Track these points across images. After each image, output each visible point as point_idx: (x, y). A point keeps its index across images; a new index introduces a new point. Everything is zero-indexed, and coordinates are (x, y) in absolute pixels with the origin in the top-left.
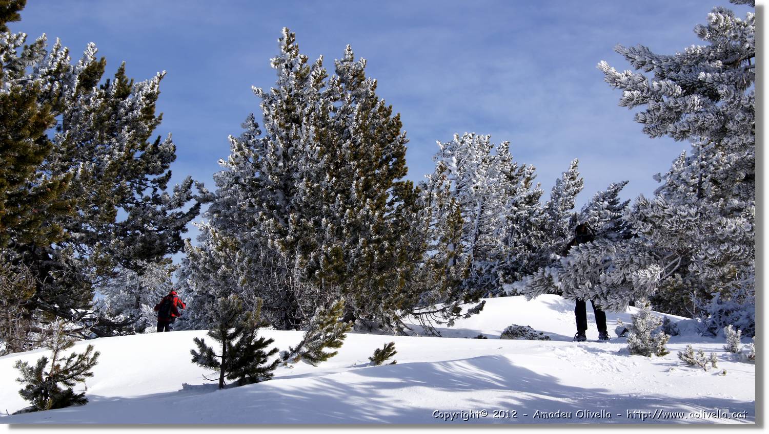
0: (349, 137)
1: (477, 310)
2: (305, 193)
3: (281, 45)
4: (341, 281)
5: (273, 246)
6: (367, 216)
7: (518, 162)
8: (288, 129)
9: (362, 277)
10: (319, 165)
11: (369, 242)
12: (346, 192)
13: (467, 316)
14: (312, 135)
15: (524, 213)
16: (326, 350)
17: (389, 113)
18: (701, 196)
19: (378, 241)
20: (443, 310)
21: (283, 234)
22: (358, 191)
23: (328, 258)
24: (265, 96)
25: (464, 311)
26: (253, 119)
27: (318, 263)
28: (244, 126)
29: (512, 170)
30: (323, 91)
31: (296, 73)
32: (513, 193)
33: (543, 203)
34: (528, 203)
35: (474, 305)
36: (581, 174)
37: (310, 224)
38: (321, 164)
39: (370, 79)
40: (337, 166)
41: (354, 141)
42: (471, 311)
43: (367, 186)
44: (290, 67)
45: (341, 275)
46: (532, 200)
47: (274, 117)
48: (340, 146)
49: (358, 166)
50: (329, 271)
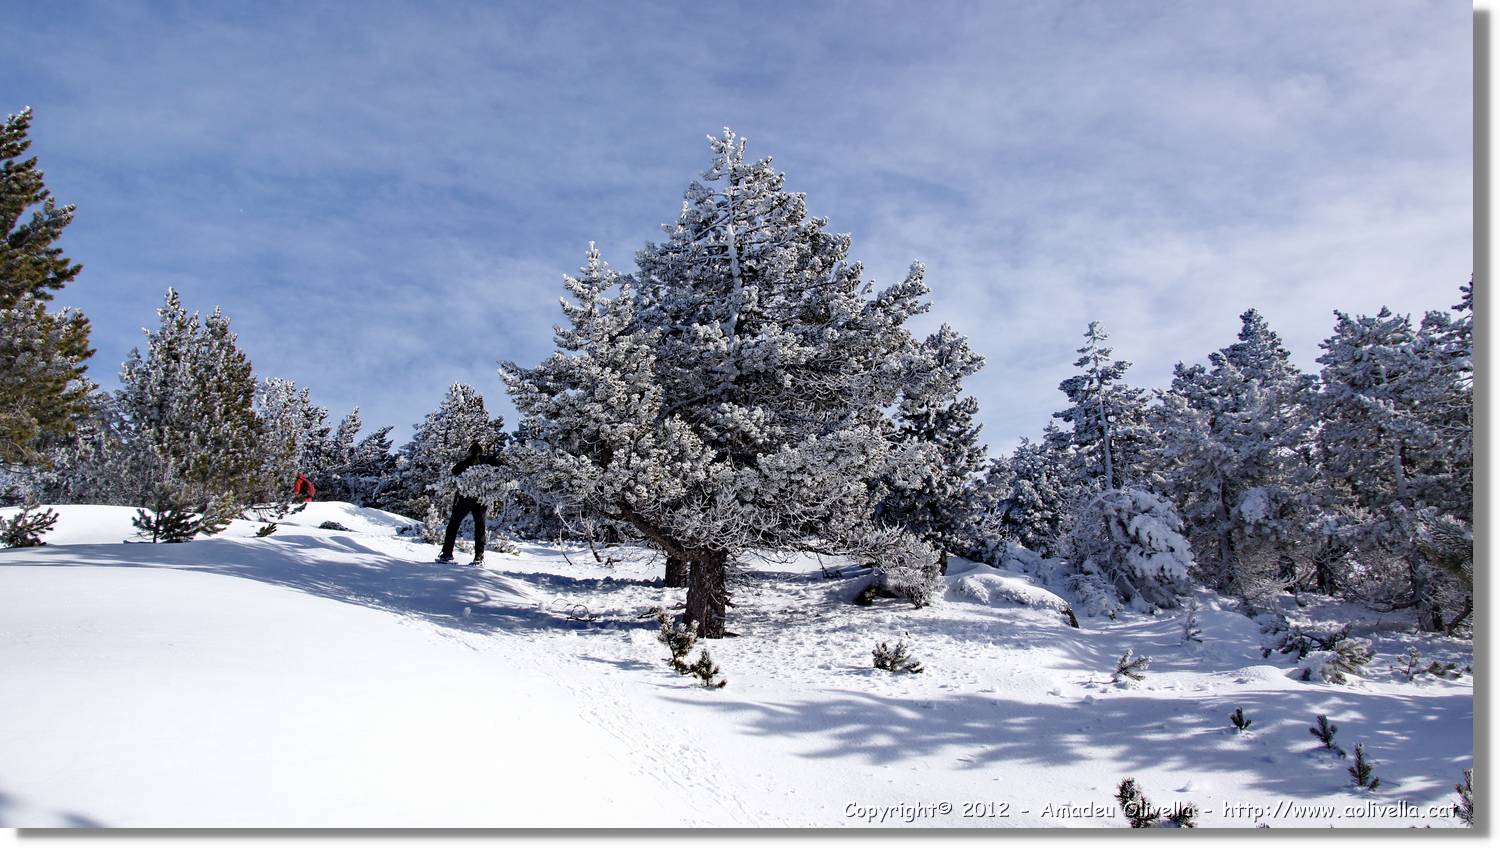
0: (216, 374)
1: (301, 509)
2: (178, 411)
3: (166, 299)
4: (204, 480)
5: (153, 450)
6: (228, 434)
7: (313, 404)
8: (168, 363)
9: (219, 478)
10: (191, 392)
11: (228, 453)
12: (210, 413)
13: (293, 513)
14: (188, 369)
15: (317, 443)
16: (219, 526)
17: (243, 360)
18: (446, 442)
19: (234, 453)
20: (276, 507)
21: (159, 441)
22: (221, 415)
23: (196, 462)
24: (152, 336)
25: (291, 509)
26: (136, 351)
27: (188, 465)
28: (129, 356)
29: (309, 410)
30: (197, 337)
31: (177, 322)
32: (308, 427)
33: (331, 437)
34: (320, 436)
35: (299, 505)
36: (360, 418)
37: (182, 435)
38: (192, 392)
39: (231, 333)
40: (205, 394)
41: (220, 378)
42: (296, 510)
43: (227, 412)
44: (173, 316)
45: (204, 476)
46: (323, 433)
47: (158, 353)
48: (208, 380)
49: (222, 396)
50: (195, 472)
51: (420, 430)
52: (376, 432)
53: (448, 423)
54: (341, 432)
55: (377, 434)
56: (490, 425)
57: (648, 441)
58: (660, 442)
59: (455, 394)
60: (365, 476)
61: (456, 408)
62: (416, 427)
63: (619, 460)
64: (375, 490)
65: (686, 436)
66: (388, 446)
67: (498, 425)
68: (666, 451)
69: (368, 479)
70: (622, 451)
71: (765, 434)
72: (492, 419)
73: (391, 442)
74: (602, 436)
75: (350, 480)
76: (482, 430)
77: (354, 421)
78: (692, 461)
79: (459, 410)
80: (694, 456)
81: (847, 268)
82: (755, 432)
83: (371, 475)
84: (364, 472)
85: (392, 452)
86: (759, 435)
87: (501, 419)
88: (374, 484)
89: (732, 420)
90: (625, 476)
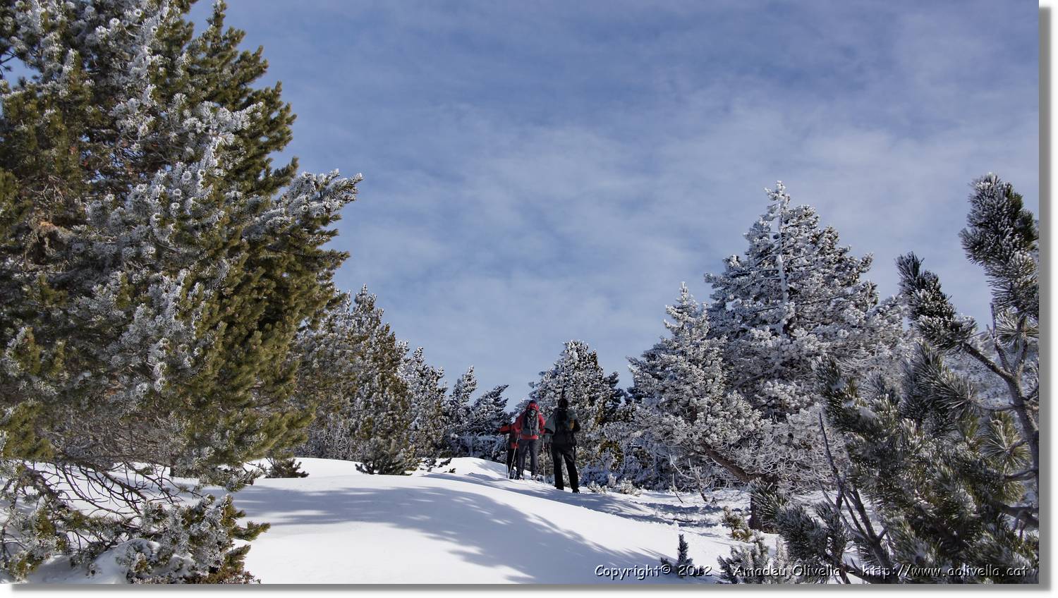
1: (447, 463)
7: (428, 364)
13: (440, 466)
17: (388, 330)
20: (425, 462)
25: (438, 463)
33: (448, 396)
35: (446, 460)
36: (476, 377)
42: (443, 464)
46: (440, 392)
51: (536, 388)
52: (491, 390)
53: (565, 381)
54: (457, 392)
55: (493, 393)
56: (605, 381)
57: (718, 407)
58: (726, 407)
59: (571, 353)
60: (483, 434)
61: (573, 366)
62: (532, 385)
63: (700, 418)
64: (494, 448)
65: (740, 404)
66: (503, 404)
67: (613, 381)
68: (728, 413)
69: (486, 437)
70: (702, 413)
71: (796, 401)
72: (607, 374)
73: (506, 401)
74: (691, 405)
75: (468, 439)
76: (597, 386)
77: (470, 380)
78: (745, 418)
79: (576, 368)
80: (747, 415)
81: (861, 284)
82: (789, 399)
83: (488, 433)
84: (480, 431)
85: (508, 409)
86: (792, 401)
87: (616, 375)
88: (491, 442)
89: (773, 392)
90: (704, 428)
